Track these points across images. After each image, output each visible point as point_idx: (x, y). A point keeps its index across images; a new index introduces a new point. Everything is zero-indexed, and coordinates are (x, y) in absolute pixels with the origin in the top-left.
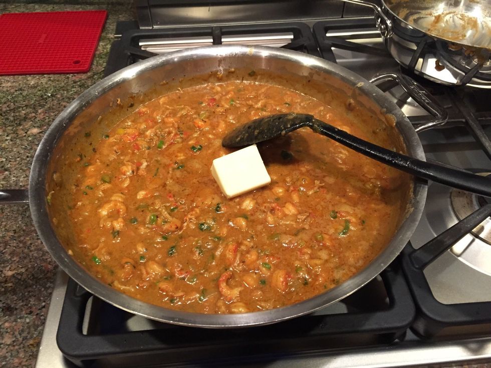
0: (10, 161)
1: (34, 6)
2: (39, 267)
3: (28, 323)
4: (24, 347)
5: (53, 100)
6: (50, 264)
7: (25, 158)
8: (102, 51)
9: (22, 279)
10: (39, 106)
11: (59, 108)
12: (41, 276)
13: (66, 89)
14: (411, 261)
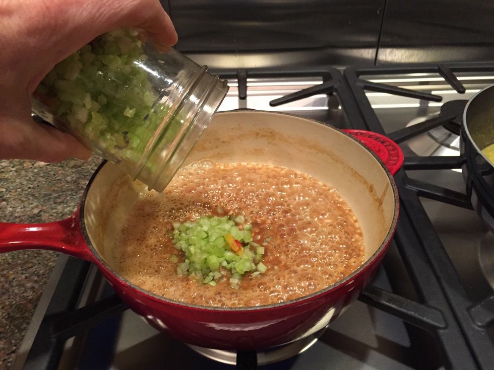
0: (10, 192)
2: (18, 305)
6: (30, 302)
7: (26, 189)
12: (18, 316)
14: (471, 316)
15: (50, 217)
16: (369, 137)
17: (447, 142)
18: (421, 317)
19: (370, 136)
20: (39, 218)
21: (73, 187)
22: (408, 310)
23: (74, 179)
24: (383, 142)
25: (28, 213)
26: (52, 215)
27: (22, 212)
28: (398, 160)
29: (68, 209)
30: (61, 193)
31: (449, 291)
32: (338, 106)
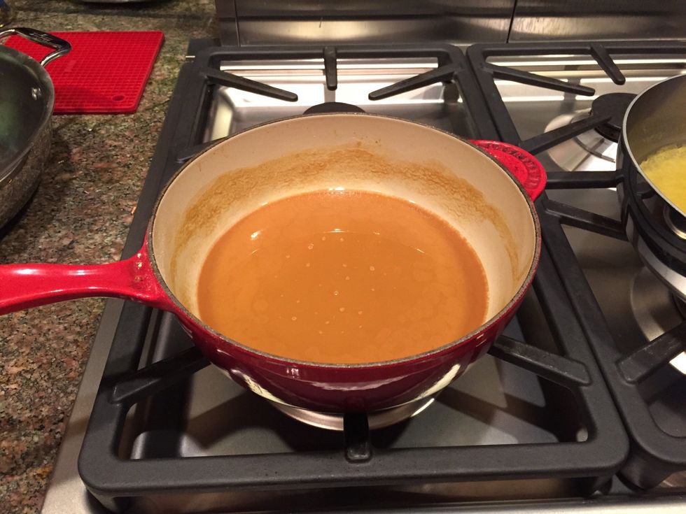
1: (77, 17)
2: (59, 363)
3: (36, 443)
4: (27, 478)
5: (94, 137)
6: (74, 360)
7: (49, 212)
8: (167, 77)
9: (32, 379)
10: (75, 144)
11: (102, 147)
12: (61, 376)
13: (113, 123)
14: (619, 370)
15: (87, 250)
16: (503, 151)
17: (598, 150)
18: (561, 372)
19: (505, 150)
20: (71, 251)
21: (111, 209)
22: (547, 364)
23: (112, 198)
24: (520, 158)
25: (56, 244)
26: (88, 248)
27: (48, 242)
28: (540, 181)
29: (109, 239)
30: (96, 218)
31: (594, 341)
32: (458, 98)
